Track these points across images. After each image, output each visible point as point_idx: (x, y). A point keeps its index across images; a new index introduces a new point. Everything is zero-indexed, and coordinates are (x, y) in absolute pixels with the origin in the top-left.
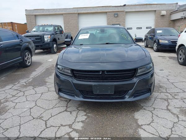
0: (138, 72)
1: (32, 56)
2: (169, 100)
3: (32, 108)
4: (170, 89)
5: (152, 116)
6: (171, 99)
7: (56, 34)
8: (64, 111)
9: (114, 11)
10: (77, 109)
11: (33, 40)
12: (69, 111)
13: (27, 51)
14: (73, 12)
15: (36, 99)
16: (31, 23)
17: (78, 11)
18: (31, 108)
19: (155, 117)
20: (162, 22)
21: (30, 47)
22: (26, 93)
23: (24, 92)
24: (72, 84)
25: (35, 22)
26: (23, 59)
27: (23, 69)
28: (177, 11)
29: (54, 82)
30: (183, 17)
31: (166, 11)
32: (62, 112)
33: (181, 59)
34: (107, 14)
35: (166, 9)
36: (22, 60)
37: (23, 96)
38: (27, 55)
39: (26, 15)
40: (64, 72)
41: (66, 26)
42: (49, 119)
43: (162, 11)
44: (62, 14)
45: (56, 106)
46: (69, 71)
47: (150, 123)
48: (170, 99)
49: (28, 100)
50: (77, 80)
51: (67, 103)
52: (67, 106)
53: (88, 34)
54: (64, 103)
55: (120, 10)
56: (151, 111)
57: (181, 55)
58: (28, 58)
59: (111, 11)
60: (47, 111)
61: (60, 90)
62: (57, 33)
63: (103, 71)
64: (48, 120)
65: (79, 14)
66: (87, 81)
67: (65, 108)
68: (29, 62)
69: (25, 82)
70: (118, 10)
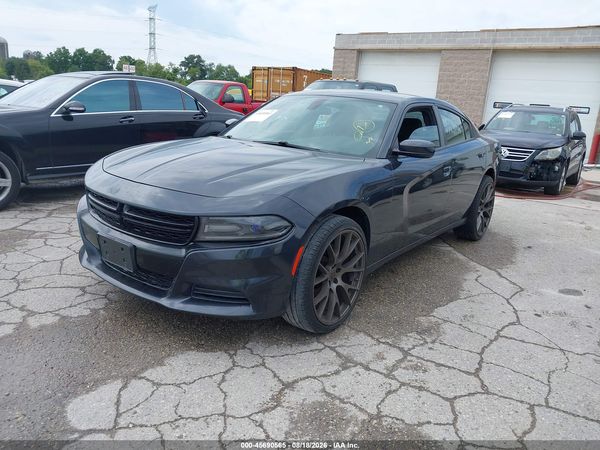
2: (356, 368)
14: (479, 45)
17: (494, 41)
39: (336, 49)
44: (439, 51)
48: (368, 368)
56: (236, 366)
65: (496, 52)
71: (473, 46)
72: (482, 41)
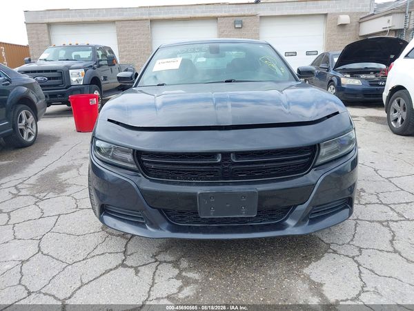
0: (320, 154)
1: (37, 120)
2: (391, 224)
3: (28, 260)
4: (387, 195)
5: (360, 272)
6: (396, 221)
7: (100, 66)
8: (116, 268)
9: (235, 14)
10: (153, 260)
11: (40, 82)
12: (132, 267)
13: (22, 106)
14: (140, 17)
15: (41, 232)
16: (39, 42)
17: (150, 14)
18: (23, 262)
19: (366, 275)
20: (341, 40)
21: (33, 96)
22: (15, 217)
23: (9, 213)
24: (138, 192)
25: (47, 39)
26: (15, 127)
27: (15, 153)
28: (373, 14)
29: (89, 185)
30: (388, 29)
31: (351, 15)
32: (111, 270)
33: (396, 120)
34: (219, 21)
35: (349, 11)
36: (12, 129)
37: (7, 224)
38: (24, 116)
39: (27, 24)
40: (113, 157)
41: (123, 50)
42: (73, 293)
43: (341, 16)
44: (113, 22)
45: (97, 252)
46: (129, 157)
47: (359, 295)
48: (394, 221)
49: (19, 235)
50: (151, 180)
51: (124, 242)
52: (125, 252)
53: (177, 59)
54: (117, 244)
55: (247, 13)
56: (353, 257)
57: (395, 111)
58: (26, 124)
59: (227, 14)
60: (70, 267)
61: (104, 210)
62: (101, 63)
63: (226, 155)
64: (70, 298)
65: (152, 21)
66: (180, 184)
67: (121, 257)
68: (30, 135)
69: (15, 186)
70: (243, 13)
71: (136, 18)
72: (142, 14)
